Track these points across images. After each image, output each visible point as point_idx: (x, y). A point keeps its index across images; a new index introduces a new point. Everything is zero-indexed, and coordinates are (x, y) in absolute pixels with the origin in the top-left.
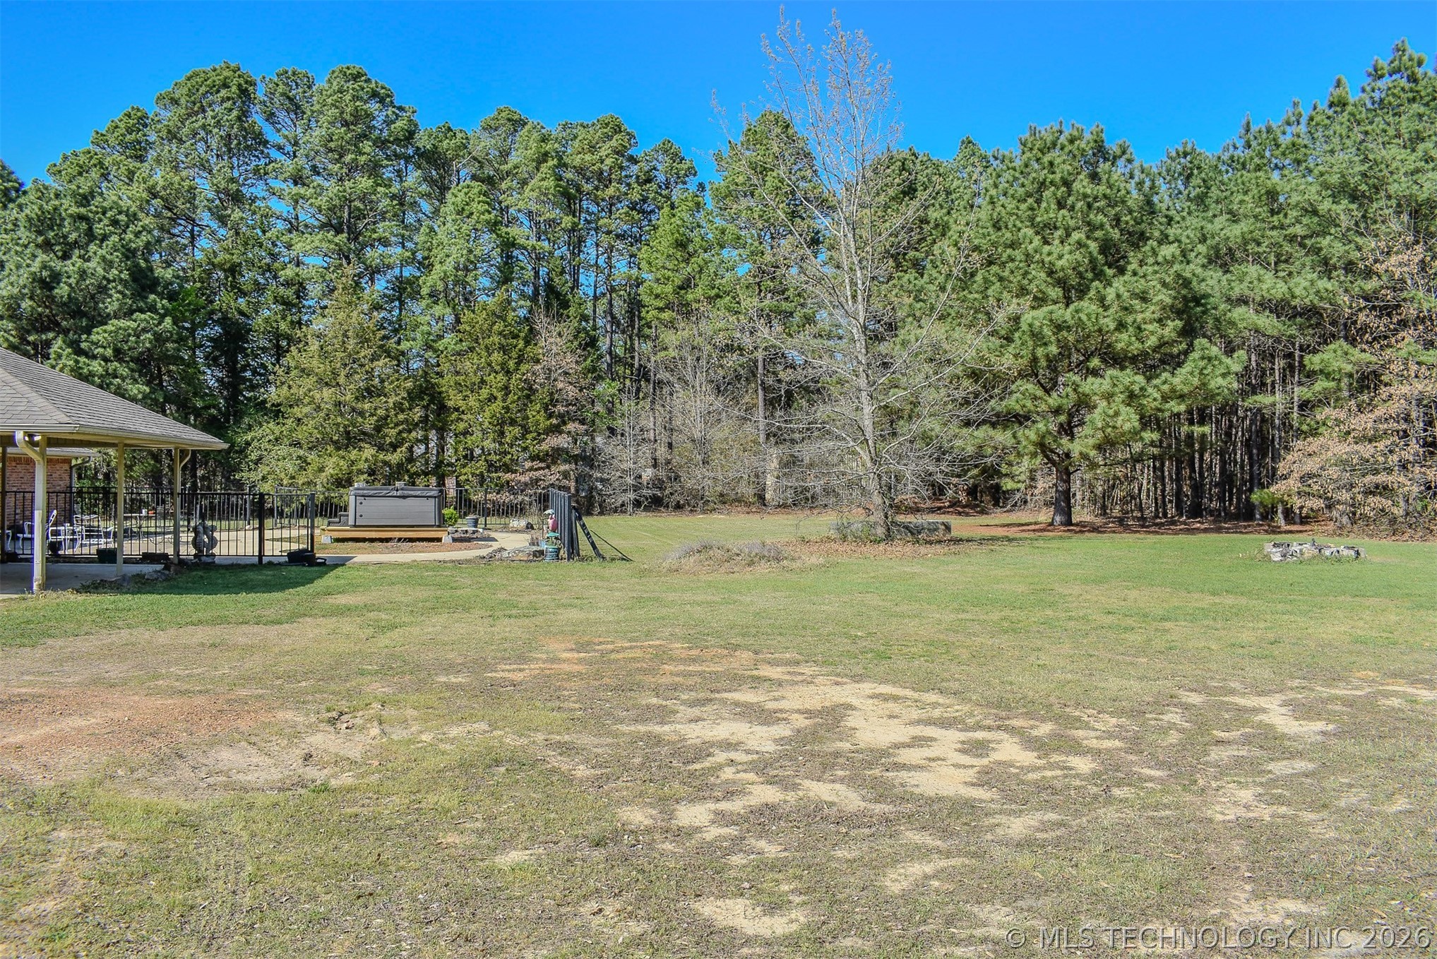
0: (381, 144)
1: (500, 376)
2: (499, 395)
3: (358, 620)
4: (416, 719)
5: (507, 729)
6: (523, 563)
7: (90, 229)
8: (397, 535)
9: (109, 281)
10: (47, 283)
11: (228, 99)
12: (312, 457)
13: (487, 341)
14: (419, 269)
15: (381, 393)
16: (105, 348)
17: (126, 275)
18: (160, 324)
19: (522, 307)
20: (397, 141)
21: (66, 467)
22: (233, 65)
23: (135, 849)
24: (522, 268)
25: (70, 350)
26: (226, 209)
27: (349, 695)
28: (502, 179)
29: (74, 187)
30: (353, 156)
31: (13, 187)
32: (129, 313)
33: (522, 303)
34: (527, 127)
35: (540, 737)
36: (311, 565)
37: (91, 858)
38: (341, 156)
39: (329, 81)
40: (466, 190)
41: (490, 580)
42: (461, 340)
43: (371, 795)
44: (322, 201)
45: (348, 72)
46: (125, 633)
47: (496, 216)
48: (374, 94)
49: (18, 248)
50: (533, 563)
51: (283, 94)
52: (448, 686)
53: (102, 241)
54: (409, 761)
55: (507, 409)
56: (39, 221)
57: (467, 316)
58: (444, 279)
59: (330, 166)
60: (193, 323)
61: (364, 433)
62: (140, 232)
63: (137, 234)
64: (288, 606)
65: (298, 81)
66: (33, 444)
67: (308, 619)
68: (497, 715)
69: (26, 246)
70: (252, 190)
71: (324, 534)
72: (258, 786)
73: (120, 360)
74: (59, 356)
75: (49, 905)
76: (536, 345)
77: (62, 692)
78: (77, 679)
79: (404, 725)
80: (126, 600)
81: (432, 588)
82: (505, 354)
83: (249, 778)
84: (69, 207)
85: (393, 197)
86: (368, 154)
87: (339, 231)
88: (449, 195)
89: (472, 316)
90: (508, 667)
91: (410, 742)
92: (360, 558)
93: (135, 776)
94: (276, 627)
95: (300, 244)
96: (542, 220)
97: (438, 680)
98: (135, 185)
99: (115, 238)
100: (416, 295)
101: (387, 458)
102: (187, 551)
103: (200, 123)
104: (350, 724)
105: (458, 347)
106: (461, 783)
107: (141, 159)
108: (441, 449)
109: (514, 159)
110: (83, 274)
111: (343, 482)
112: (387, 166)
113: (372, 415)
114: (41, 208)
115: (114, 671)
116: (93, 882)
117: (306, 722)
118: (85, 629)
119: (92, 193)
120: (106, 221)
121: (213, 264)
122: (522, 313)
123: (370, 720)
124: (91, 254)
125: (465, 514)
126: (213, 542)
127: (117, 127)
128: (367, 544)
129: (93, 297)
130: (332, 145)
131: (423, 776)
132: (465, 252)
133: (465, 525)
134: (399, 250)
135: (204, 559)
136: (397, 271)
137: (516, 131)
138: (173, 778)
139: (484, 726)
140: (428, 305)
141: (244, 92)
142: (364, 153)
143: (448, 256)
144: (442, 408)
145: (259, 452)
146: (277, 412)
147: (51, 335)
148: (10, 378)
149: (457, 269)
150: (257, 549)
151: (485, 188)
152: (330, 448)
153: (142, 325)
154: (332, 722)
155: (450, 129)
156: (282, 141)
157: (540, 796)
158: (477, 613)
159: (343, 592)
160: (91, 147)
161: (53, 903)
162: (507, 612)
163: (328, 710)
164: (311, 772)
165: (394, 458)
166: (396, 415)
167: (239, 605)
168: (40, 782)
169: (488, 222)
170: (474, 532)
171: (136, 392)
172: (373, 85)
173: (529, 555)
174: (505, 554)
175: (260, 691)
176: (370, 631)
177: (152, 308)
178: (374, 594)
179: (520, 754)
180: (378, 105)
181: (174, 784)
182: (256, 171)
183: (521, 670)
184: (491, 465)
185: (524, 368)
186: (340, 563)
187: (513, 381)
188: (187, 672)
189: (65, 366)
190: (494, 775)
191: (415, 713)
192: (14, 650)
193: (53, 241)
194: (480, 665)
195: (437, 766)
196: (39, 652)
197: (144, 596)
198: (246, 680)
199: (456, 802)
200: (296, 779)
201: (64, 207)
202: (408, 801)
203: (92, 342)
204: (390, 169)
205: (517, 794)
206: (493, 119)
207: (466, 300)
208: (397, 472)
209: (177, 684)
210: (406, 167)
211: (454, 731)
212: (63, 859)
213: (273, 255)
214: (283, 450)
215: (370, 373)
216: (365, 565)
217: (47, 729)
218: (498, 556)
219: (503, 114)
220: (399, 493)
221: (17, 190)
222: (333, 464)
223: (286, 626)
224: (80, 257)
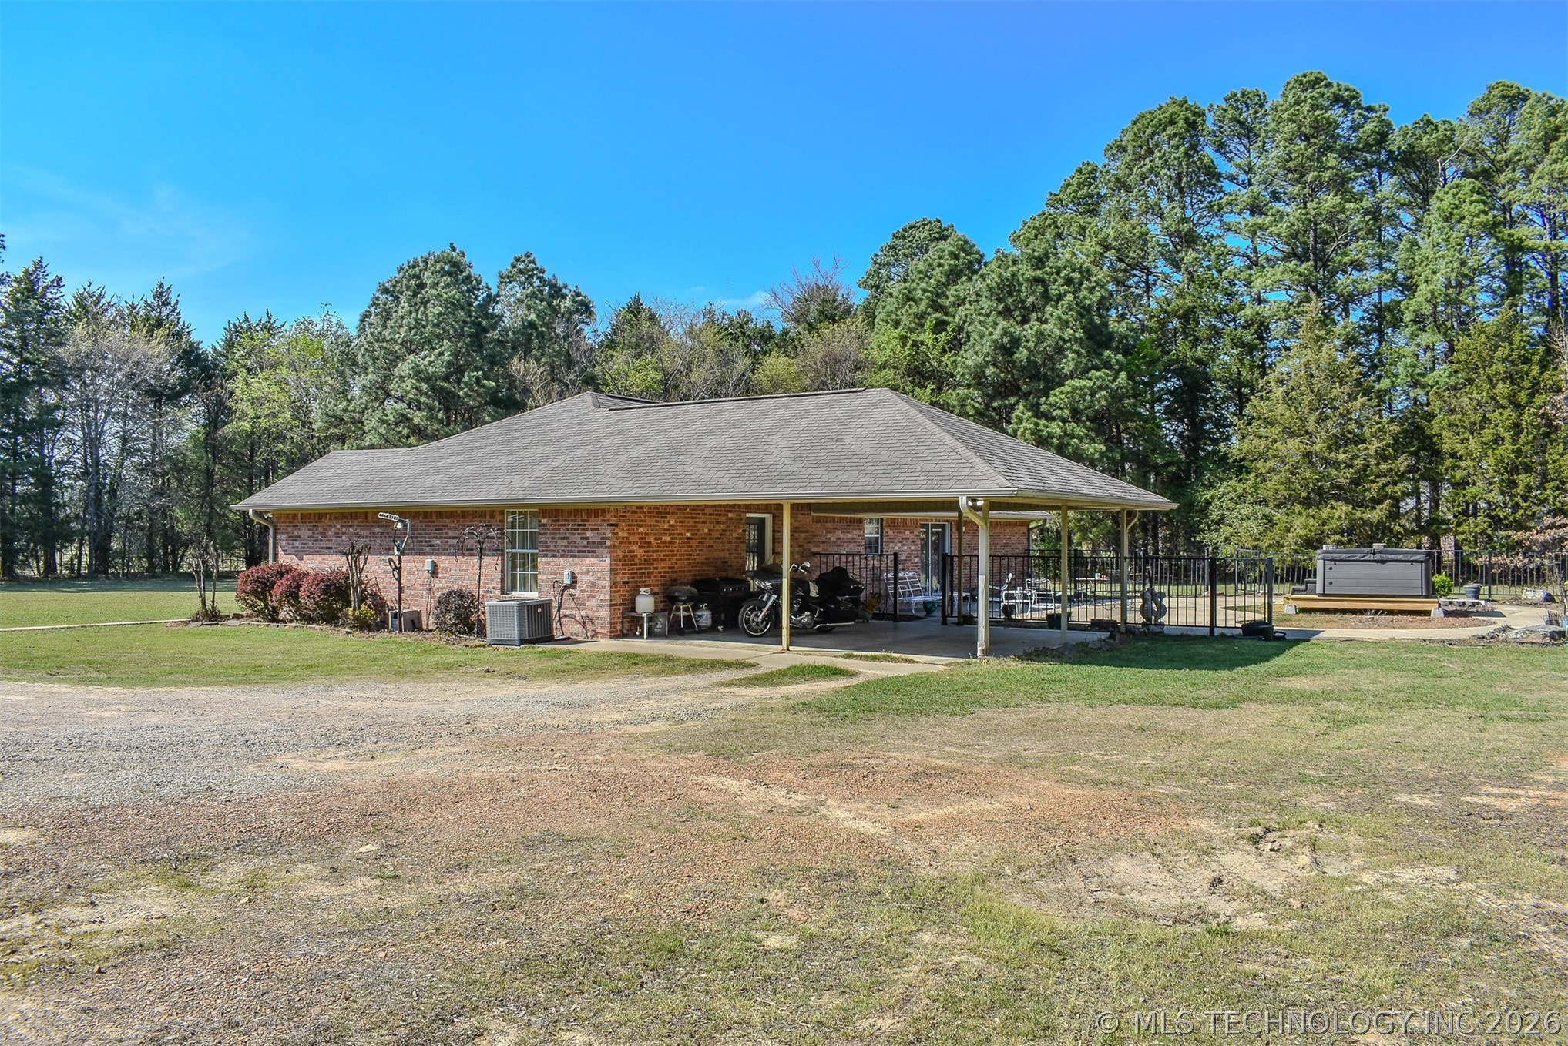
0: (1348, 153)
1: (1507, 412)
2: (1507, 436)
3: (1311, 710)
4: (1360, 850)
5: (1481, 882)
6: (1536, 647)
7: (1046, 290)
8: (1374, 606)
9: (1065, 342)
10: (1007, 348)
11: (1175, 135)
12: (1279, 515)
13: (1489, 371)
14: (1402, 292)
15: (1359, 440)
16: (1062, 409)
17: (1080, 334)
18: (1114, 380)
19: (1534, 324)
20: (1368, 147)
21: (1024, 530)
22: (1179, 99)
23: (993, 971)
24: (1533, 276)
25: (1030, 414)
26: (1179, 252)
27: (1281, 809)
28: (1500, 171)
29: (1030, 251)
30: (1315, 173)
31: (976, 259)
32: (1083, 373)
33: (1536, 318)
34: (1528, 103)
35: (1528, 901)
36: (1267, 639)
37: (944, 973)
38: (1302, 175)
39: (1284, 95)
40: (1454, 191)
41: (1488, 667)
42: (1456, 372)
43: (1279, 949)
44: (1283, 228)
45: (1305, 80)
46: (1053, 707)
47: (1495, 216)
48: (1337, 99)
49: (982, 318)
50: (1549, 648)
51: (1233, 120)
52: (1409, 809)
53: (1057, 302)
54: (1340, 909)
55: (1518, 452)
56: (999, 289)
57: (1461, 342)
58: (1432, 300)
59: (1290, 189)
60: (1152, 376)
61: (1340, 487)
62: (1094, 288)
63: (1091, 290)
64: (1233, 688)
65: (1249, 102)
66: (975, 508)
67: (1252, 705)
68: (1470, 857)
69: (988, 315)
70: (1208, 228)
71: (1286, 603)
72: (1150, 911)
73: (1078, 421)
74: (1020, 420)
75: (887, 1023)
76: (1555, 369)
77: (976, 768)
78: (994, 755)
79: (1343, 856)
80: (1065, 670)
81: (1411, 674)
82: (1512, 383)
83: (1143, 899)
84: (1026, 271)
85: (1367, 212)
86: (1333, 168)
87: (1303, 258)
88: (1433, 201)
89: (1468, 341)
90: (1495, 790)
91: (1346, 881)
92: (1330, 632)
93: (1023, 877)
94: (1214, 712)
95: (1260, 280)
96: (1556, 211)
97: (1398, 799)
98: (1088, 240)
99: (1070, 297)
100: (1396, 324)
101: (1365, 516)
102: (1135, 618)
103: (1148, 167)
104: (1276, 845)
105: (1452, 381)
106: (1403, 954)
107: (1094, 212)
108: (1436, 503)
109: (1514, 144)
110: (1040, 336)
111: (1312, 543)
112: (1357, 178)
113: (1348, 466)
114: (1000, 276)
115: (1032, 749)
116: (936, 1005)
117: (1224, 836)
118: (1017, 699)
119: (1046, 256)
120: (1061, 281)
121: (1166, 311)
122: (1536, 331)
123: (1301, 843)
124: (1047, 316)
125: (1464, 583)
126: (1162, 610)
127: (1069, 184)
128: (1338, 616)
129: (1051, 358)
130: (1291, 164)
131: (1353, 934)
132: (1456, 265)
133: (1462, 595)
134: (1377, 273)
135: (1152, 628)
136: (1375, 297)
137: (1515, 108)
138: (1060, 885)
139: (1448, 872)
140: (1412, 334)
141: (1192, 125)
142: (1329, 168)
143: (1435, 273)
144: (1436, 453)
145: (1221, 512)
146: (1241, 468)
147: (1013, 400)
148: (956, 444)
149: (1448, 286)
150: (1208, 618)
151: (1478, 184)
152: (1298, 507)
153: (1098, 383)
154: (1255, 840)
155: (1429, 122)
156: (1233, 171)
157: (1513, 993)
158: (1465, 710)
159: (1300, 674)
160: (1046, 209)
161: (891, 1021)
162: (1506, 713)
163: (1253, 824)
164: (1218, 905)
165: (1375, 515)
166: (1378, 464)
167: (1179, 683)
168: (926, 870)
169: (1484, 225)
170: (1474, 605)
171: (1092, 450)
172: (1335, 89)
173: (1544, 636)
174: (1511, 635)
175: (1180, 790)
176: (1321, 726)
177: (1107, 365)
178: (1336, 678)
179: (1494, 921)
180: (1341, 110)
181: (1060, 892)
182: (1210, 207)
183: (1513, 797)
184: (1496, 522)
185: (1539, 400)
186: (1303, 638)
187: (1526, 417)
188: (1106, 758)
189: (1026, 429)
190: (1451, 949)
191: (1360, 841)
192: (945, 717)
193: (1012, 308)
194: (1460, 783)
195: (1374, 922)
196: (967, 722)
197: (1083, 667)
198: (1167, 774)
199: (1390, 981)
200: (1194, 911)
201: (1021, 272)
202: (1325, 967)
203: (1051, 405)
204: (1361, 181)
205: (1482, 985)
206: (1483, 101)
207: (1462, 323)
208: (1378, 531)
209: (1092, 771)
210: (1380, 177)
211: (1408, 875)
212: (917, 968)
213: (1230, 295)
214: (1246, 509)
215: (1346, 416)
216: (1332, 641)
217: (950, 809)
218: (1502, 636)
219: (1496, 92)
220: (1377, 557)
221: (979, 263)
222: (1301, 524)
223: (1225, 712)
224: (1038, 319)
